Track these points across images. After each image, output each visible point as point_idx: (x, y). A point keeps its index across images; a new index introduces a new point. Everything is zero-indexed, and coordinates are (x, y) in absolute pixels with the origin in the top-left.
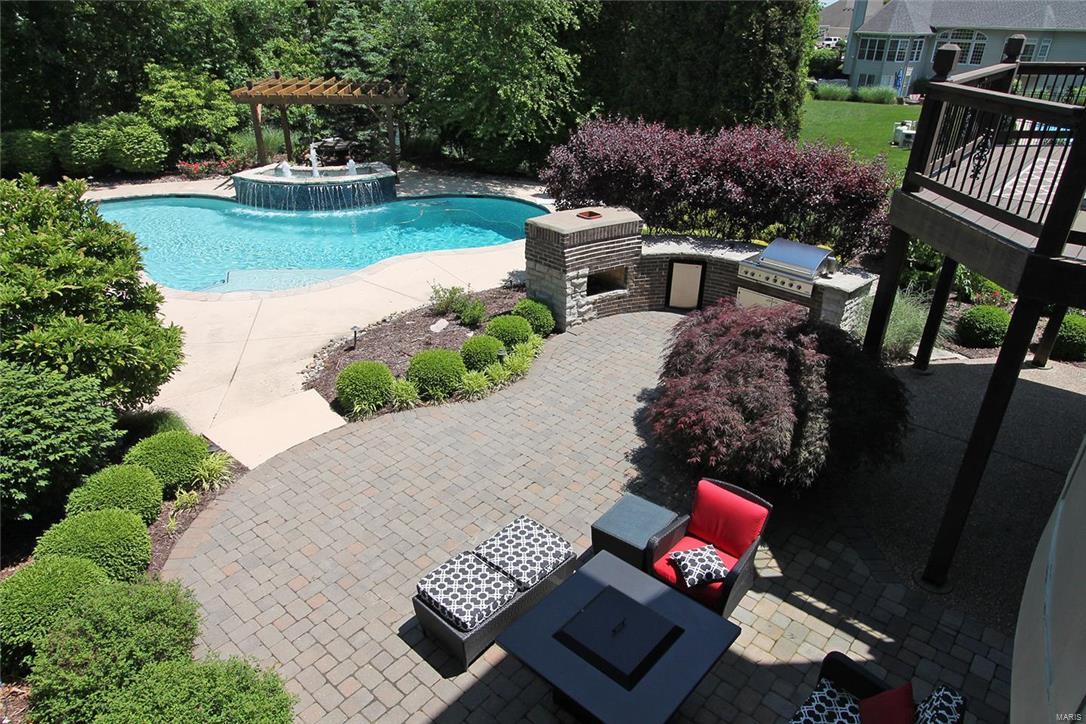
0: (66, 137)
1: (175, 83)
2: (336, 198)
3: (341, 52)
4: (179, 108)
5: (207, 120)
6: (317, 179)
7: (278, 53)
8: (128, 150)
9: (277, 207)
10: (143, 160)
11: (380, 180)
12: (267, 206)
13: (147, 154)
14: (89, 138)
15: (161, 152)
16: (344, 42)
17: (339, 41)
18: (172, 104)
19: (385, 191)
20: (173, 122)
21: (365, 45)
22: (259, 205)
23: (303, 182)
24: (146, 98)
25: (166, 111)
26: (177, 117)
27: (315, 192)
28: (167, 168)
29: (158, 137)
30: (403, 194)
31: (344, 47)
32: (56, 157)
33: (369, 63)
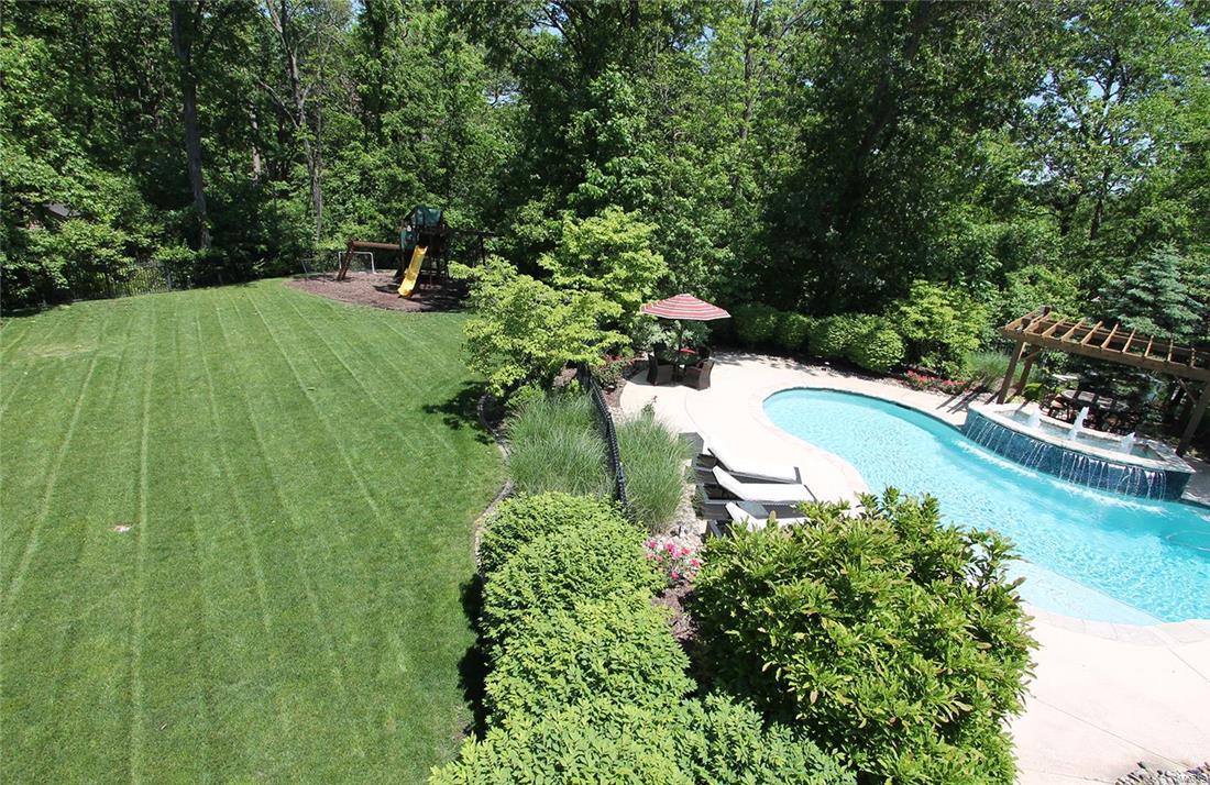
0: (824, 327)
1: (938, 301)
3: (1136, 299)
4: (931, 323)
5: (952, 339)
6: (1073, 444)
7: (1034, 280)
8: (870, 350)
10: (878, 361)
11: (1167, 472)
12: (1000, 452)
13: (884, 357)
14: (842, 330)
15: (895, 358)
16: (1144, 289)
17: (1137, 287)
18: (926, 319)
19: (1170, 487)
20: (920, 334)
21: (1172, 296)
22: (992, 448)
23: (1059, 443)
24: (903, 308)
25: (919, 324)
26: (926, 331)
28: (896, 372)
29: (900, 344)
30: (1189, 496)
31: (1144, 295)
32: (806, 340)
33: (1168, 317)
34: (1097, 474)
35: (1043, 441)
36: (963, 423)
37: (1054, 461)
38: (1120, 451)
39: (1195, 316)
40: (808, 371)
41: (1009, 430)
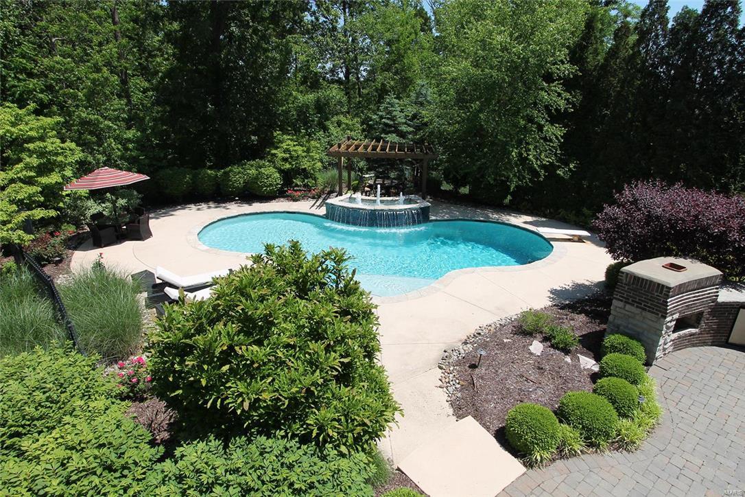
0: (226, 174)
1: (289, 142)
2: (394, 219)
3: (386, 125)
4: (291, 157)
5: (306, 164)
6: (379, 206)
7: (339, 124)
8: (261, 182)
9: (354, 224)
10: (268, 189)
11: (421, 208)
12: (348, 223)
13: (271, 185)
14: (240, 174)
15: (278, 184)
16: (388, 118)
17: (385, 118)
18: (288, 155)
20: (288, 166)
21: (399, 120)
22: (343, 222)
23: (373, 208)
24: (273, 151)
25: (285, 160)
26: (290, 163)
27: (381, 215)
28: (280, 194)
29: (278, 175)
30: (433, 218)
31: (388, 122)
32: (218, 185)
33: (402, 131)
34: (392, 219)
35: (366, 210)
36: (325, 213)
37: (373, 219)
38: (400, 205)
39: (412, 129)
40: (224, 207)
41: (348, 208)
